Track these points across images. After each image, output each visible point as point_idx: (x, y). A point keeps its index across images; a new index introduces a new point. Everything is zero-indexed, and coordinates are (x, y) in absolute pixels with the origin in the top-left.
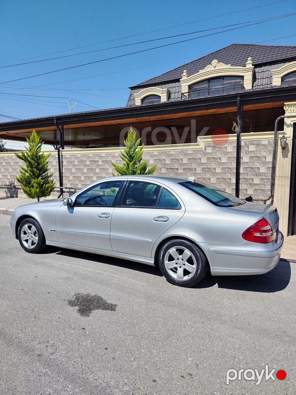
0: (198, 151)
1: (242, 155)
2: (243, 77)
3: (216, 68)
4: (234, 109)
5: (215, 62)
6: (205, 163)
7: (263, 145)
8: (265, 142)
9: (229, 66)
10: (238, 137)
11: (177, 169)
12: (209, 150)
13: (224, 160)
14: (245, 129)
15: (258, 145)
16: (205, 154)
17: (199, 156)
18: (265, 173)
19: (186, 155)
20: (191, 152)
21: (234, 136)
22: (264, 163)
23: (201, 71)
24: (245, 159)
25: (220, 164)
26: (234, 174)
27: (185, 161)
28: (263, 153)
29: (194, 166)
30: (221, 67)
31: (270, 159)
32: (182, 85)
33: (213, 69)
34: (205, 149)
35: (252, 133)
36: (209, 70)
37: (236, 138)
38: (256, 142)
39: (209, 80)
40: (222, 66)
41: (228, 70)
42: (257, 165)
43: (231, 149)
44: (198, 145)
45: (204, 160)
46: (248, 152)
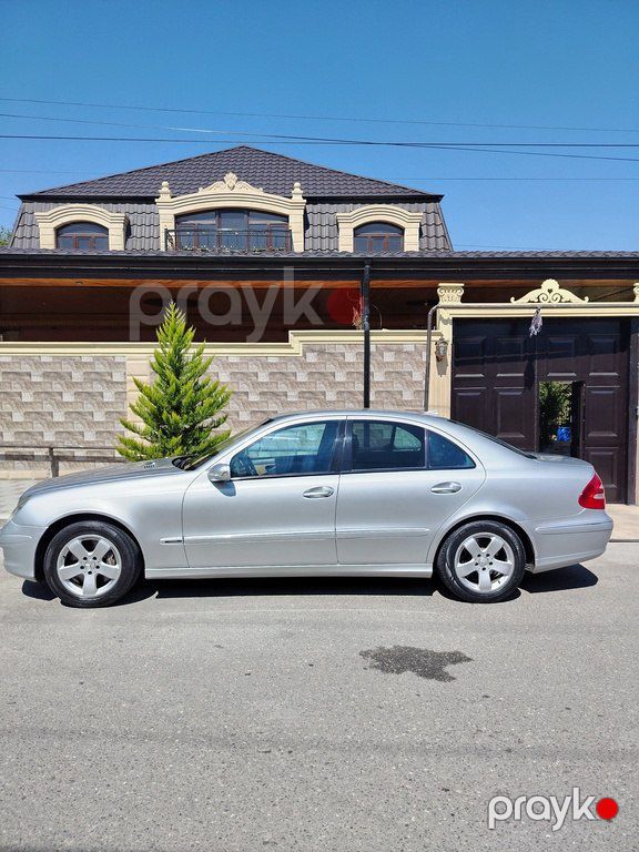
0: (290, 359)
1: (372, 369)
2: (287, 217)
3: (235, 191)
4: (355, 283)
5: (231, 177)
6: (304, 383)
7: (407, 352)
8: (410, 348)
9: (259, 192)
10: (367, 336)
11: (246, 394)
12: (312, 358)
13: (340, 377)
14: (375, 324)
15: (399, 352)
16: (304, 365)
17: (292, 368)
18: (411, 401)
19: (265, 365)
20: (275, 360)
21: (358, 334)
22: (410, 384)
23: (202, 192)
24: (377, 376)
25: (333, 384)
26: (359, 402)
27: (263, 377)
28: (407, 367)
29: (282, 388)
30: (244, 191)
31: (418, 376)
32: (160, 211)
33: (229, 191)
34: (305, 356)
35: (384, 330)
36: (218, 191)
37: (363, 338)
38: (395, 347)
39: (220, 211)
40: (245, 188)
41: (255, 198)
42: (397, 387)
43: (354, 358)
44: (290, 347)
45: (302, 377)
46: (382, 365)
